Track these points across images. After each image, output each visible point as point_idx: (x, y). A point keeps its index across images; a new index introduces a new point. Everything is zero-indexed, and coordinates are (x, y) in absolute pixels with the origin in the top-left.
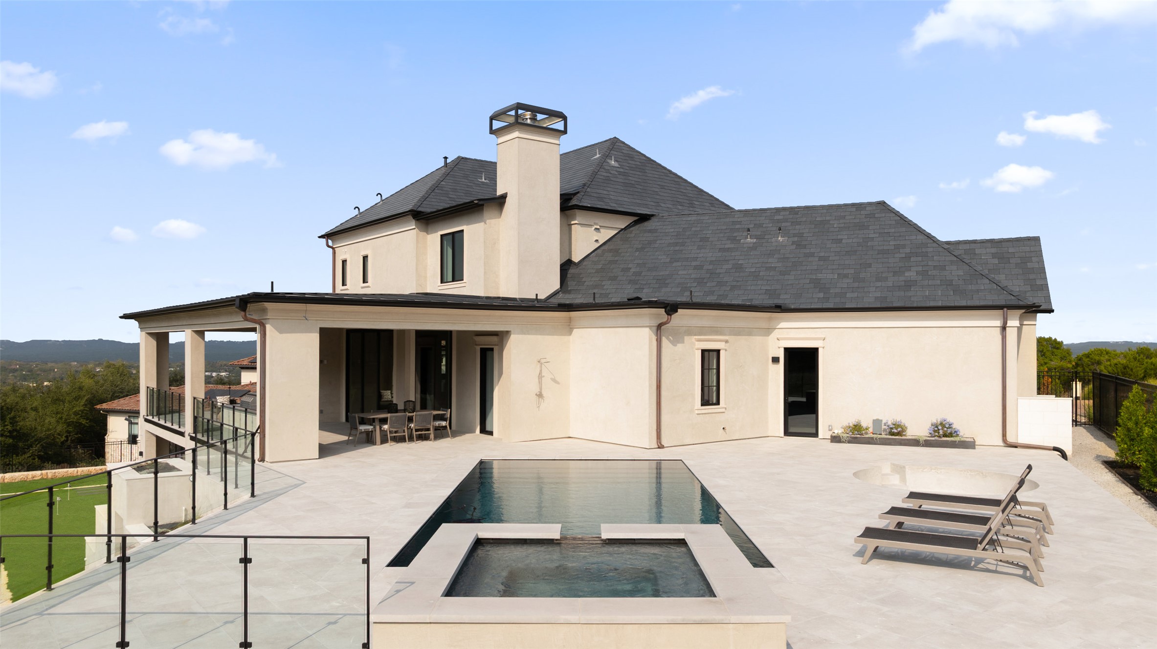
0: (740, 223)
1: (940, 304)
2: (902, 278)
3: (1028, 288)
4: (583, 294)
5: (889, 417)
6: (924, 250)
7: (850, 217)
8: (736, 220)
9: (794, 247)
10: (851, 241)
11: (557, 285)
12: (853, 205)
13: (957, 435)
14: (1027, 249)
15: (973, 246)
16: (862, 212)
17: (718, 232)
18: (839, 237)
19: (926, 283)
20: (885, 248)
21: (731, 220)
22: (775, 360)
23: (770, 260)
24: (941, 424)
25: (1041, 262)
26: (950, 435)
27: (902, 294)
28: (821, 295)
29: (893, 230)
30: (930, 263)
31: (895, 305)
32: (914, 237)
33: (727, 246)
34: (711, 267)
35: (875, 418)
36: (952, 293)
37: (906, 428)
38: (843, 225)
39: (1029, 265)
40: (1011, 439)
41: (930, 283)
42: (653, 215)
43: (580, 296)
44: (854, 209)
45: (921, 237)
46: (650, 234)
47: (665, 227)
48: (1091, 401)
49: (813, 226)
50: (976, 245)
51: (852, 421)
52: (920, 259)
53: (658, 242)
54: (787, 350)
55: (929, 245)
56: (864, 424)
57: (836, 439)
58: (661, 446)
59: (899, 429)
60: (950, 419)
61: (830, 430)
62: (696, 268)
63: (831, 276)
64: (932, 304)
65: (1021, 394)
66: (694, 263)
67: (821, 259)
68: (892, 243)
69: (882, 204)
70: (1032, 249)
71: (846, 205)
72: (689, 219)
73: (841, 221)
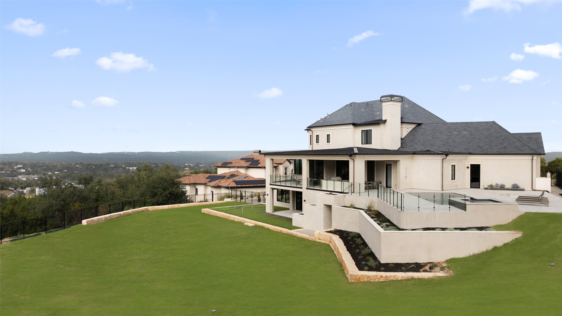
0: (451, 127)
1: (515, 153)
2: (503, 146)
3: (538, 148)
4: (408, 148)
5: (500, 183)
6: (508, 137)
7: (485, 126)
8: (449, 126)
9: (470, 135)
10: (486, 134)
11: (400, 146)
12: (485, 122)
13: (519, 188)
14: (537, 136)
15: (521, 135)
16: (488, 125)
17: (445, 129)
18: (483, 132)
19: (510, 147)
20: (497, 136)
21: (448, 126)
22: (468, 167)
23: (463, 139)
24: (515, 185)
25: (542, 140)
26: (518, 188)
27: (504, 150)
28: (481, 150)
29: (498, 131)
30: (511, 141)
31: (502, 153)
32: (505, 133)
33: (449, 134)
34: (446, 141)
35: (496, 183)
36: (518, 150)
37: (505, 186)
38: (483, 129)
39: (538, 141)
40: (534, 189)
41: (511, 147)
42: (422, 123)
43: (408, 149)
44: (486, 124)
45: (507, 133)
46: (423, 130)
47: (427, 127)
48: (556, 180)
49: (474, 129)
50: (522, 134)
51: (490, 184)
52: (507, 140)
53: (426, 132)
54: (471, 165)
55: (510, 136)
56: (493, 185)
57: (486, 189)
58: (443, 190)
59: (503, 186)
60: (517, 183)
61: (483, 186)
62: (441, 141)
63: (483, 144)
64: (512, 153)
65: (537, 177)
66: (440, 140)
67: (479, 139)
68: (499, 135)
69: (494, 122)
70: (539, 136)
71: (483, 122)
72: (434, 125)
73: (483, 127)
